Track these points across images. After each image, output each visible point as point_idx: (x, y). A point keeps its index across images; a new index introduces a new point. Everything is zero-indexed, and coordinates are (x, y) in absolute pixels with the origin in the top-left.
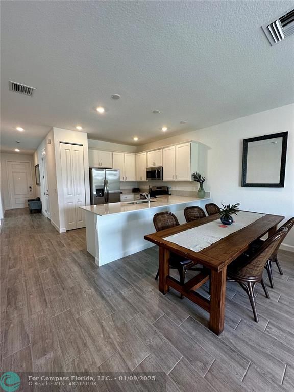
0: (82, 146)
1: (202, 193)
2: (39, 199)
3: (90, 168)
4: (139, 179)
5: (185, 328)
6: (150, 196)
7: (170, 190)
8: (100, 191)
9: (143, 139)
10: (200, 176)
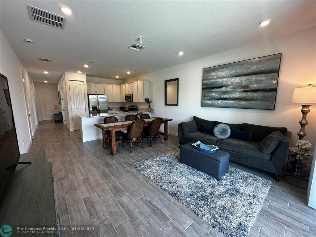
0: (83, 81)
1: (150, 109)
2: (61, 113)
3: (88, 94)
4: (122, 101)
7: (138, 107)
8: (94, 108)
9: (121, 77)
10: (149, 99)
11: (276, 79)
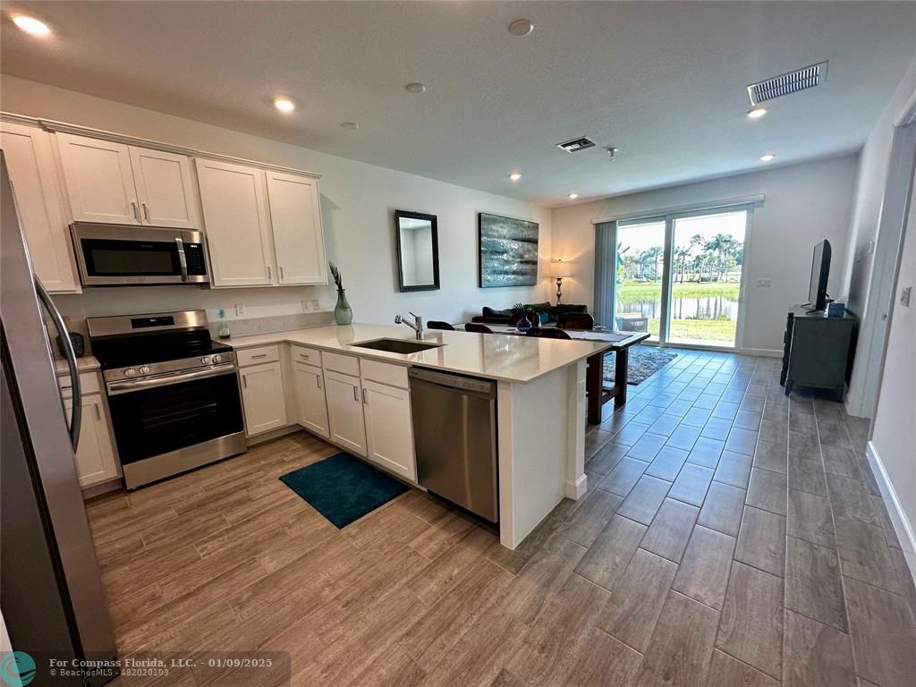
11: (536, 250)
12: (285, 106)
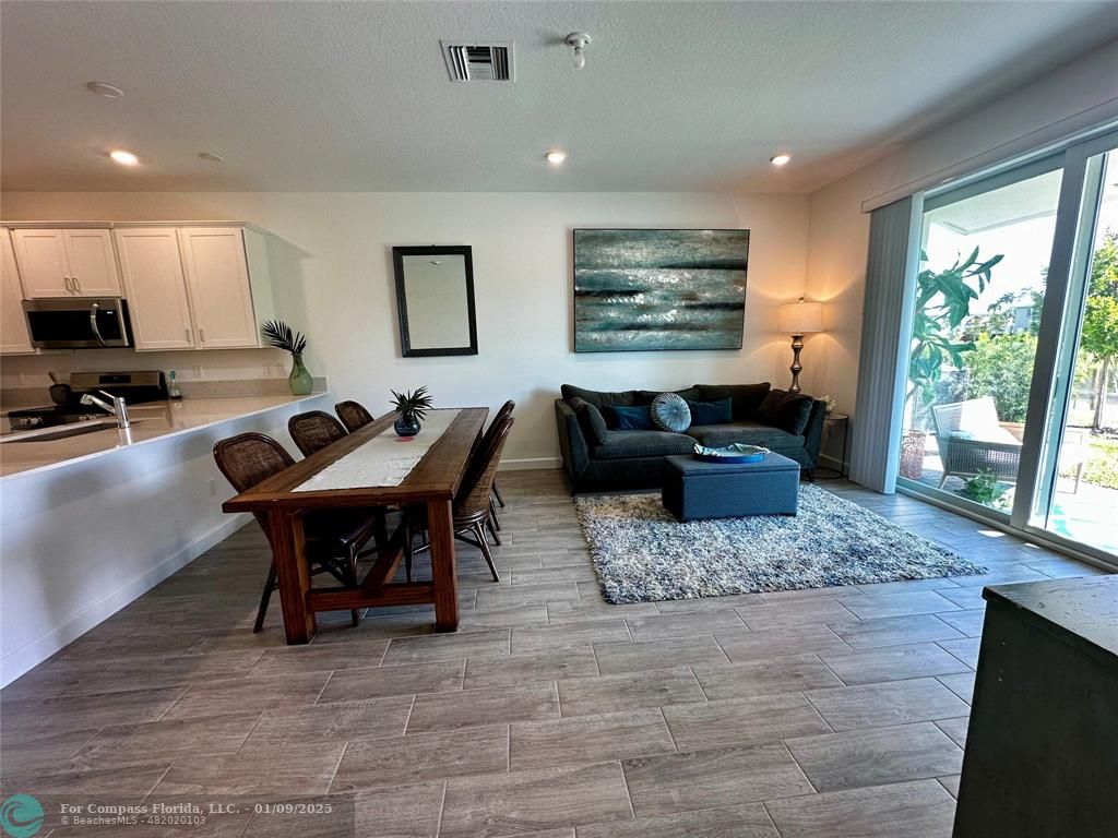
1: (304, 380)
5: (394, 660)
6: (127, 403)
10: (289, 332)
11: (744, 284)
12: (124, 158)
